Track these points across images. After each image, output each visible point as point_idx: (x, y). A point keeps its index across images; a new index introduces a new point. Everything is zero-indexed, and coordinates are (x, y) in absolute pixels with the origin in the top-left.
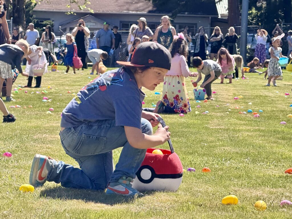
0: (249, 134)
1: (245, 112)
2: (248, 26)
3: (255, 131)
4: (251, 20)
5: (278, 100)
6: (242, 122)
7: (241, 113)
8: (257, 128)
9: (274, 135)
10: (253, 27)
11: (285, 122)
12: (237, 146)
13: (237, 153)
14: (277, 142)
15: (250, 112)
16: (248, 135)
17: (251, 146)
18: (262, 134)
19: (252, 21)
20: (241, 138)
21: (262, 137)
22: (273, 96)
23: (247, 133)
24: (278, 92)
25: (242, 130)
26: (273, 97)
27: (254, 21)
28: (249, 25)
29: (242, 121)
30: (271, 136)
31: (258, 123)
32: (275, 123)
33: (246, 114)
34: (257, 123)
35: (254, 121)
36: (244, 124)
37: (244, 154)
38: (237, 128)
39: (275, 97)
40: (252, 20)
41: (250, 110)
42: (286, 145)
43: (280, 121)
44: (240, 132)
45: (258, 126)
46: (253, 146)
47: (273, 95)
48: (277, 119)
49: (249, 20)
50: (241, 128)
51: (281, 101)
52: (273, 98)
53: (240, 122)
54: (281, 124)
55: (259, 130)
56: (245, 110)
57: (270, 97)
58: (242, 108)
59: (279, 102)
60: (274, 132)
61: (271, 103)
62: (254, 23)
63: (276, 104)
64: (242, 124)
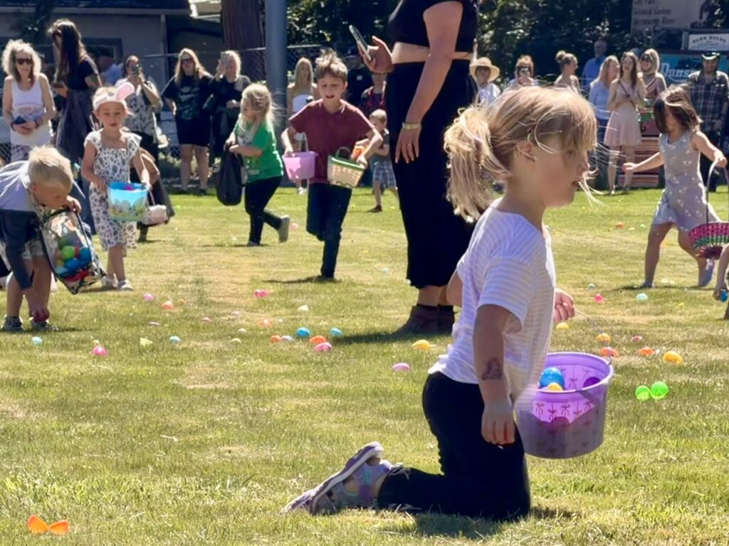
0: (302, 404)
1: (288, 337)
2: (291, 47)
3: (319, 393)
4: (296, 22)
5: (387, 295)
6: (281, 368)
7: (277, 340)
8: (325, 383)
9: (374, 405)
10: (304, 49)
11: (405, 365)
12: (268, 442)
13: (267, 462)
14: (382, 425)
15: (303, 337)
16: (297, 407)
17: (308, 441)
18: (338, 401)
19: (301, 27)
20: (278, 417)
21: (339, 411)
22: (374, 283)
23: (296, 401)
24: (386, 269)
25: (280, 393)
26: (373, 286)
27: (308, 26)
28: (294, 44)
29: (281, 363)
30: (364, 409)
31: (328, 370)
32: (376, 369)
33: (292, 343)
34: (324, 371)
35: (317, 363)
36: (286, 375)
37: (286, 465)
38: (267, 388)
39: (378, 287)
40: (302, 23)
41: (303, 329)
42: (408, 435)
43: (393, 362)
44: (273, 398)
45: (327, 379)
46: (312, 439)
47: (371, 278)
48: (384, 354)
49: (291, 25)
50: (277, 386)
51: (396, 297)
52: (372, 290)
53: (274, 369)
54: (394, 371)
55: (330, 392)
56: (289, 331)
57: (362, 284)
58: (280, 323)
59: (390, 301)
60: (375, 394)
61: (367, 306)
62: (308, 36)
63: (382, 307)
64: (280, 374)
